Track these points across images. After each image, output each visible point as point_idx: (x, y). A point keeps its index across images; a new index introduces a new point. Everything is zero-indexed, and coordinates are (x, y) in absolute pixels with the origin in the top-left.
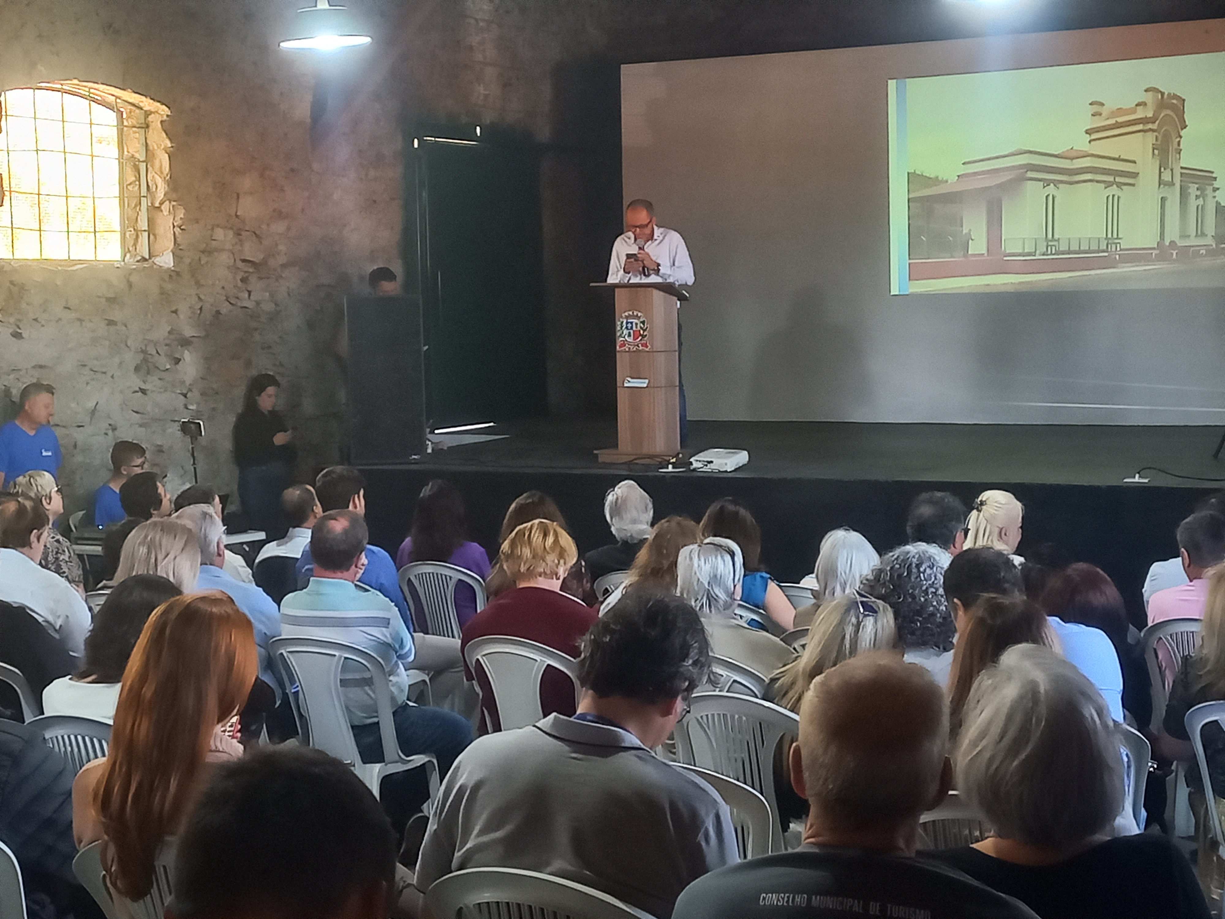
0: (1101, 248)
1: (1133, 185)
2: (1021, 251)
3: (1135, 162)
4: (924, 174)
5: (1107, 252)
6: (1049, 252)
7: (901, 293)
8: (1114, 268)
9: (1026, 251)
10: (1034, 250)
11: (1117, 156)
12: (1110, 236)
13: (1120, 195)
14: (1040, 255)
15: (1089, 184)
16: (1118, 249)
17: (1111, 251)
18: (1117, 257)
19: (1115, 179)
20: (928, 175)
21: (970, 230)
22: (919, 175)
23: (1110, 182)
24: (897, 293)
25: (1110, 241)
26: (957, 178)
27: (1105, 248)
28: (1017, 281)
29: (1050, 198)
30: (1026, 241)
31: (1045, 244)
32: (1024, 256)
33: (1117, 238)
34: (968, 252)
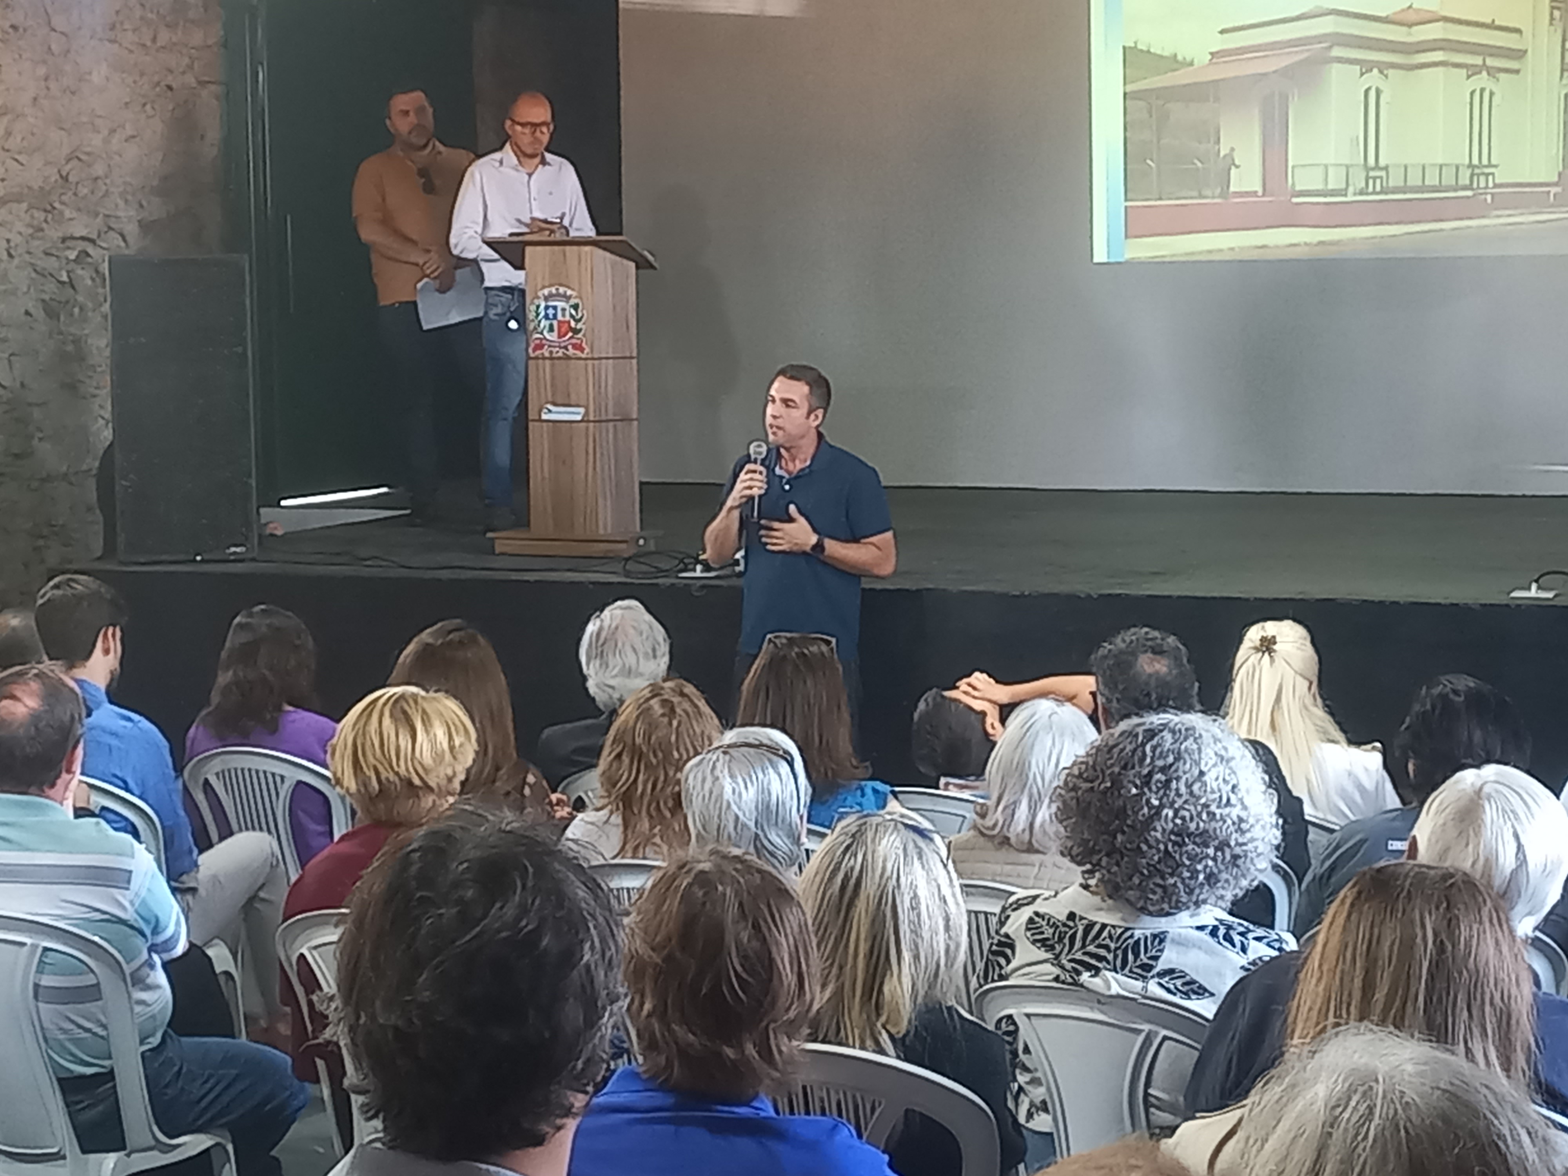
0: (1460, 182)
1: (1517, 72)
2: (1320, 186)
3: (1518, 31)
4: (1152, 50)
5: (1472, 189)
6: (1371, 189)
7: (1112, 260)
8: (1483, 217)
9: (1330, 187)
10: (1343, 186)
11: (1489, 21)
12: (1475, 161)
13: (1494, 90)
14: (1355, 194)
15: (1440, 69)
16: (1491, 184)
17: (1478, 187)
18: (1489, 198)
19: (1484, 61)
20: (1159, 52)
21: (1232, 149)
22: (1142, 51)
23: (1476, 66)
24: (1105, 260)
25: (1477, 171)
26: (1210, 57)
27: (1467, 182)
28: (1315, 240)
29: (1372, 94)
30: (1331, 171)
31: (1363, 175)
32: (1325, 196)
33: (1490, 165)
34: (1228, 187)
